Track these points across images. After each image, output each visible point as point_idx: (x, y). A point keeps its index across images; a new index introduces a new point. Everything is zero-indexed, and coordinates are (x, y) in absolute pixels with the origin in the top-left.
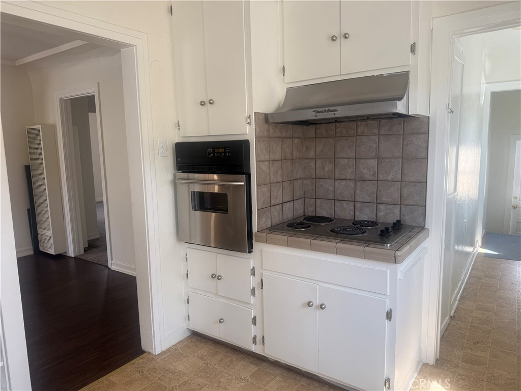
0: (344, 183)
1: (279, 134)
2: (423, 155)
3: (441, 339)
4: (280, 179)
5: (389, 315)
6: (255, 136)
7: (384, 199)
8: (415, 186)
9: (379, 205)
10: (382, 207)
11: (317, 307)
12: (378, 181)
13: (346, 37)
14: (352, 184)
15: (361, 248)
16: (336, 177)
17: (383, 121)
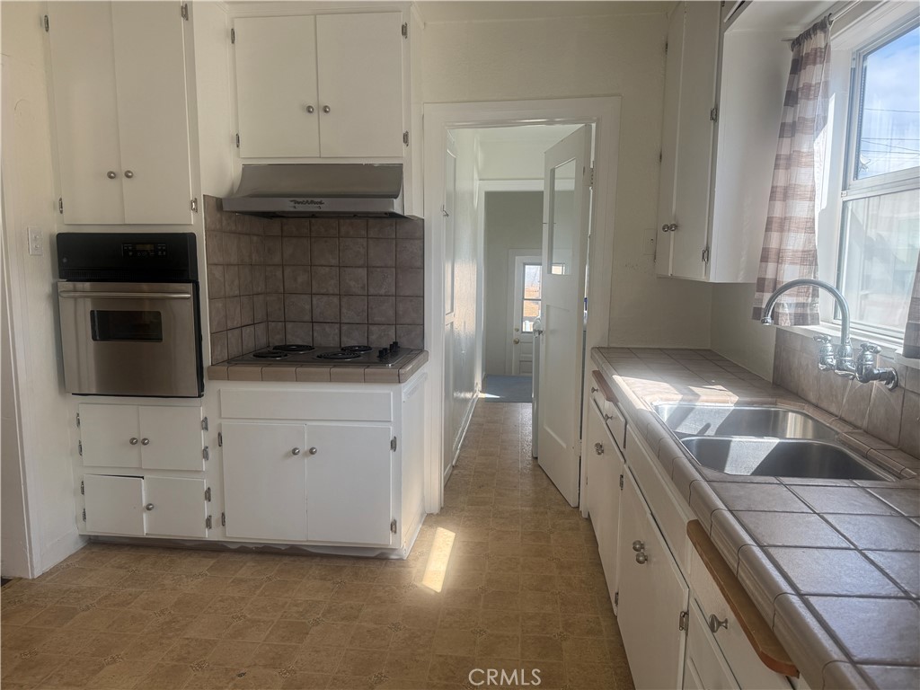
0: (325, 299)
1: (234, 228)
2: (419, 264)
3: (445, 487)
4: (237, 293)
5: (393, 445)
6: (206, 227)
7: (377, 319)
8: (411, 301)
9: (371, 327)
10: (373, 328)
11: (305, 454)
12: (368, 296)
13: (326, 111)
14: (336, 300)
15: (361, 370)
16: (314, 291)
17: (371, 221)
